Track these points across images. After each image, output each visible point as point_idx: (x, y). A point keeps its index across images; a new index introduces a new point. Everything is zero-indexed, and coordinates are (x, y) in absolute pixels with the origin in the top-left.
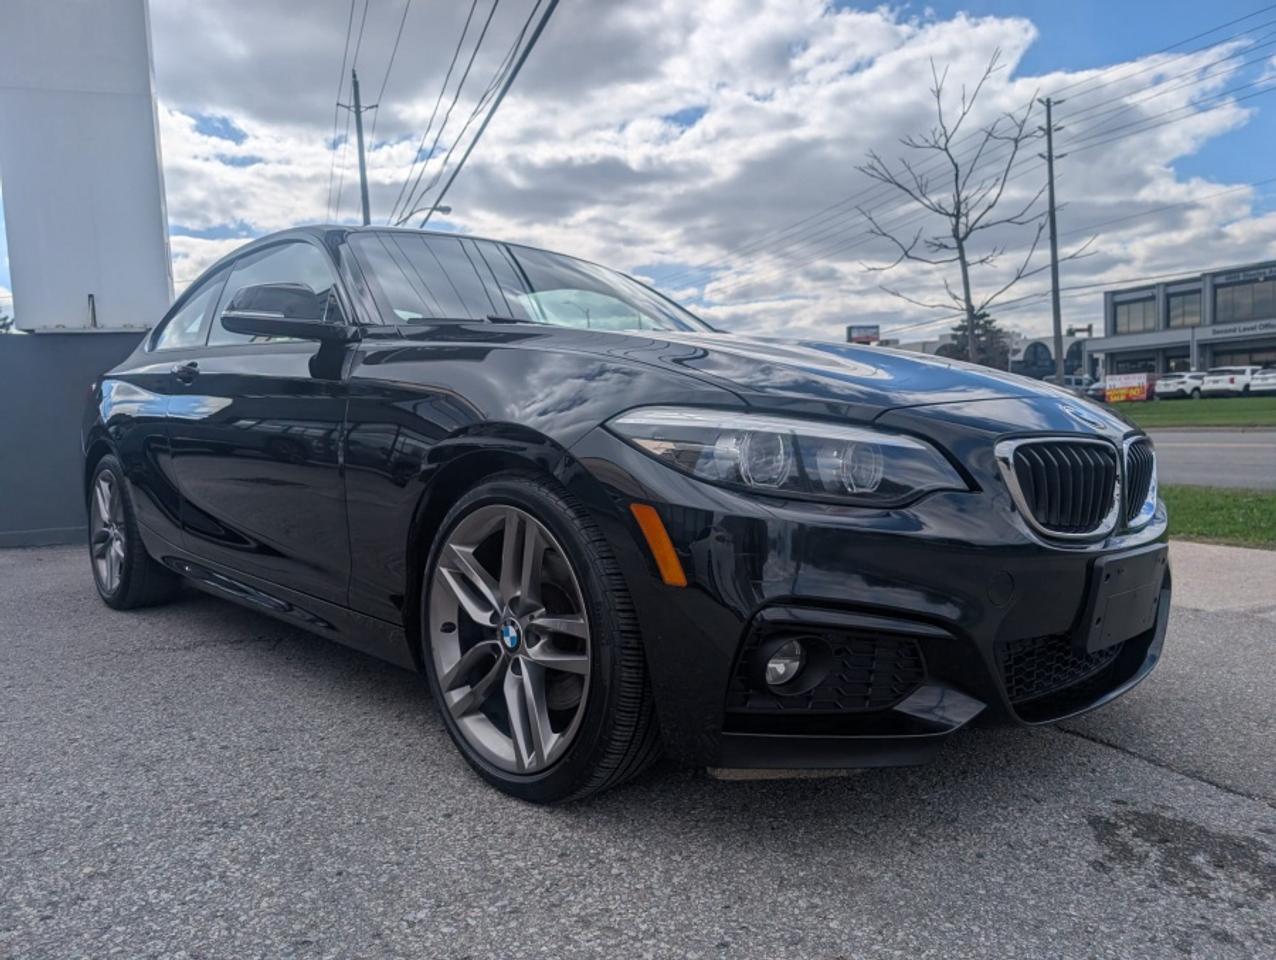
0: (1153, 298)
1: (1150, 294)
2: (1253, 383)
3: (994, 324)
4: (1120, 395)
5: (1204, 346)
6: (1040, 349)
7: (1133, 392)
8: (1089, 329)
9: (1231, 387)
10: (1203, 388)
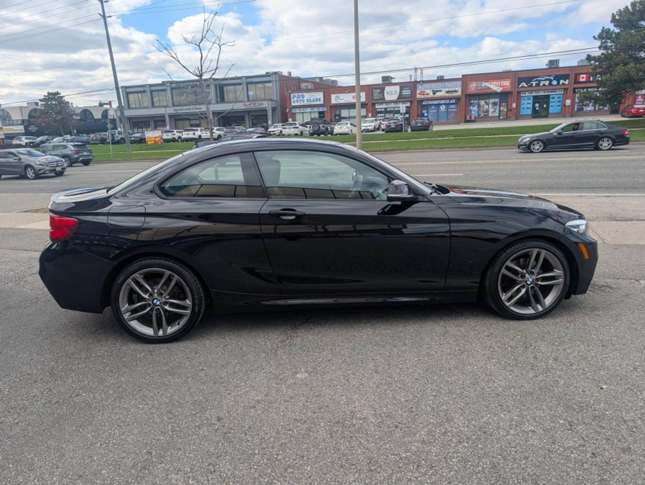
0: (144, 92)
1: (143, 90)
2: (202, 135)
3: (64, 99)
4: (152, 141)
5: (171, 116)
6: (87, 113)
7: (157, 139)
8: (110, 103)
9: (194, 136)
10: (183, 137)
